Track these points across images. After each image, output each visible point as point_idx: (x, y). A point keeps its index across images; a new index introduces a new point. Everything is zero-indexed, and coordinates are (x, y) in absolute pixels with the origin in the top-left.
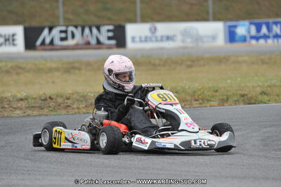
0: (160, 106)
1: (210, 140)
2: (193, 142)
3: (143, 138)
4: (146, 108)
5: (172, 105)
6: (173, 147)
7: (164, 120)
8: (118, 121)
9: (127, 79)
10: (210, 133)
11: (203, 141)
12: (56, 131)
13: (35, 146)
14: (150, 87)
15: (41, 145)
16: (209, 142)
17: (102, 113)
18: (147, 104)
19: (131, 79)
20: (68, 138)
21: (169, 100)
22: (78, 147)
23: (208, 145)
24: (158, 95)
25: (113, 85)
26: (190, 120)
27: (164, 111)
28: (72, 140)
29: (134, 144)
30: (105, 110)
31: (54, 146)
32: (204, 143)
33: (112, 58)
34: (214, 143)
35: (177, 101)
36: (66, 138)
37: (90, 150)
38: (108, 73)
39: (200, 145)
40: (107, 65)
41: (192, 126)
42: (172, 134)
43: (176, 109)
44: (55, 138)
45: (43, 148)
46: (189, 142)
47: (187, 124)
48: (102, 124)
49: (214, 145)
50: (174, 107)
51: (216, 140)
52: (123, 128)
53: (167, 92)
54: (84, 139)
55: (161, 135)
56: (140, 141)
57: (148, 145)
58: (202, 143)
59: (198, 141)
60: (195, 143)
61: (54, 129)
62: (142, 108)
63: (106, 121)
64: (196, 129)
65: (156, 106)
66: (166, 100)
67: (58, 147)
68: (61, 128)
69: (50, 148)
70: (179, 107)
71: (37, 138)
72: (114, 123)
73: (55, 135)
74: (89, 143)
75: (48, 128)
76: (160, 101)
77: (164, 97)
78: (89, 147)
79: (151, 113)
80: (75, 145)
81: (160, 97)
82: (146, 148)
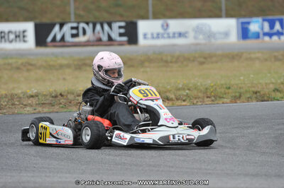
0: (141, 102)
2: (171, 137)
3: (122, 134)
4: (130, 103)
5: (152, 100)
6: (151, 142)
7: (147, 115)
9: (116, 75)
10: (190, 127)
11: (181, 136)
12: (42, 126)
13: (23, 140)
15: (29, 140)
16: (188, 137)
17: (88, 108)
18: (131, 101)
19: (120, 75)
20: (53, 133)
21: (150, 96)
22: (62, 143)
23: (187, 139)
24: (140, 91)
25: (102, 81)
26: (169, 115)
27: (145, 107)
28: (56, 135)
29: (113, 140)
30: (91, 105)
31: (41, 141)
32: (183, 138)
34: (193, 137)
35: (158, 96)
36: (51, 134)
37: (73, 145)
38: (97, 69)
39: (179, 139)
40: (97, 61)
41: (172, 122)
42: (152, 129)
43: (157, 104)
44: (41, 134)
45: (31, 143)
46: (168, 137)
47: (166, 119)
48: (87, 119)
49: (193, 140)
50: (155, 102)
51: (195, 134)
52: (106, 123)
53: (148, 87)
54: (67, 134)
55: (141, 130)
56: (119, 137)
57: (127, 141)
58: (181, 138)
59: (176, 136)
60: (174, 138)
61: (40, 124)
63: (90, 117)
64: (176, 124)
65: (138, 102)
66: (147, 95)
67: (44, 142)
68: (47, 123)
69: (37, 143)
70: (160, 102)
71: (25, 132)
72: (98, 118)
73: (41, 130)
74: (72, 138)
75: (35, 123)
76: (141, 96)
77: (145, 93)
78: (72, 143)
79: (134, 108)
80: (59, 140)
81: (141, 93)
82: (125, 144)
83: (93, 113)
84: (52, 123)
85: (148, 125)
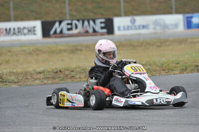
0: (132, 75)
1: (167, 99)
2: (155, 100)
3: (119, 98)
4: (124, 77)
5: (140, 74)
6: (140, 104)
7: (136, 85)
8: (104, 86)
9: (112, 56)
10: (168, 93)
11: (162, 99)
12: (61, 94)
13: (47, 105)
14: (128, 62)
15: (52, 104)
16: (167, 100)
17: (94, 81)
18: (125, 75)
19: (114, 56)
22: (76, 106)
23: (166, 102)
24: (131, 67)
25: (102, 61)
26: (153, 85)
27: (135, 79)
28: (71, 101)
29: (113, 103)
31: (61, 105)
32: (163, 101)
33: (100, 42)
34: (170, 100)
35: (145, 71)
36: (67, 100)
37: (84, 107)
38: (98, 53)
39: (160, 102)
40: (97, 47)
41: (155, 89)
42: (140, 95)
43: (144, 77)
44: (60, 100)
45: (53, 107)
46: (152, 100)
47: (151, 87)
48: (93, 89)
49: (170, 102)
50: (143, 75)
51: (172, 98)
52: (107, 91)
53: (137, 65)
54: (80, 100)
55: (133, 96)
56: (117, 100)
57: (123, 103)
59: (158, 100)
60: (157, 101)
61: (60, 93)
62: (121, 77)
63: (96, 87)
64: (158, 91)
65: (130, 75)
66: (137, 71)
67: (63, 106)
68: (65, 92)
69: (57, 107)
70: (146, 75)
71: (49, 100)
72: (101, 88)
73: (60, 97)
74: (83, 103)
75: (56, 92)
76: (133, 71)
77: (135, 69)
78: (83, 105)
79: (127, 80)
80: (74, 104)
81: (132, 69)
82: (122, 106)
83: (97, 84)
84: (68, 92)
85: (137, 92)
